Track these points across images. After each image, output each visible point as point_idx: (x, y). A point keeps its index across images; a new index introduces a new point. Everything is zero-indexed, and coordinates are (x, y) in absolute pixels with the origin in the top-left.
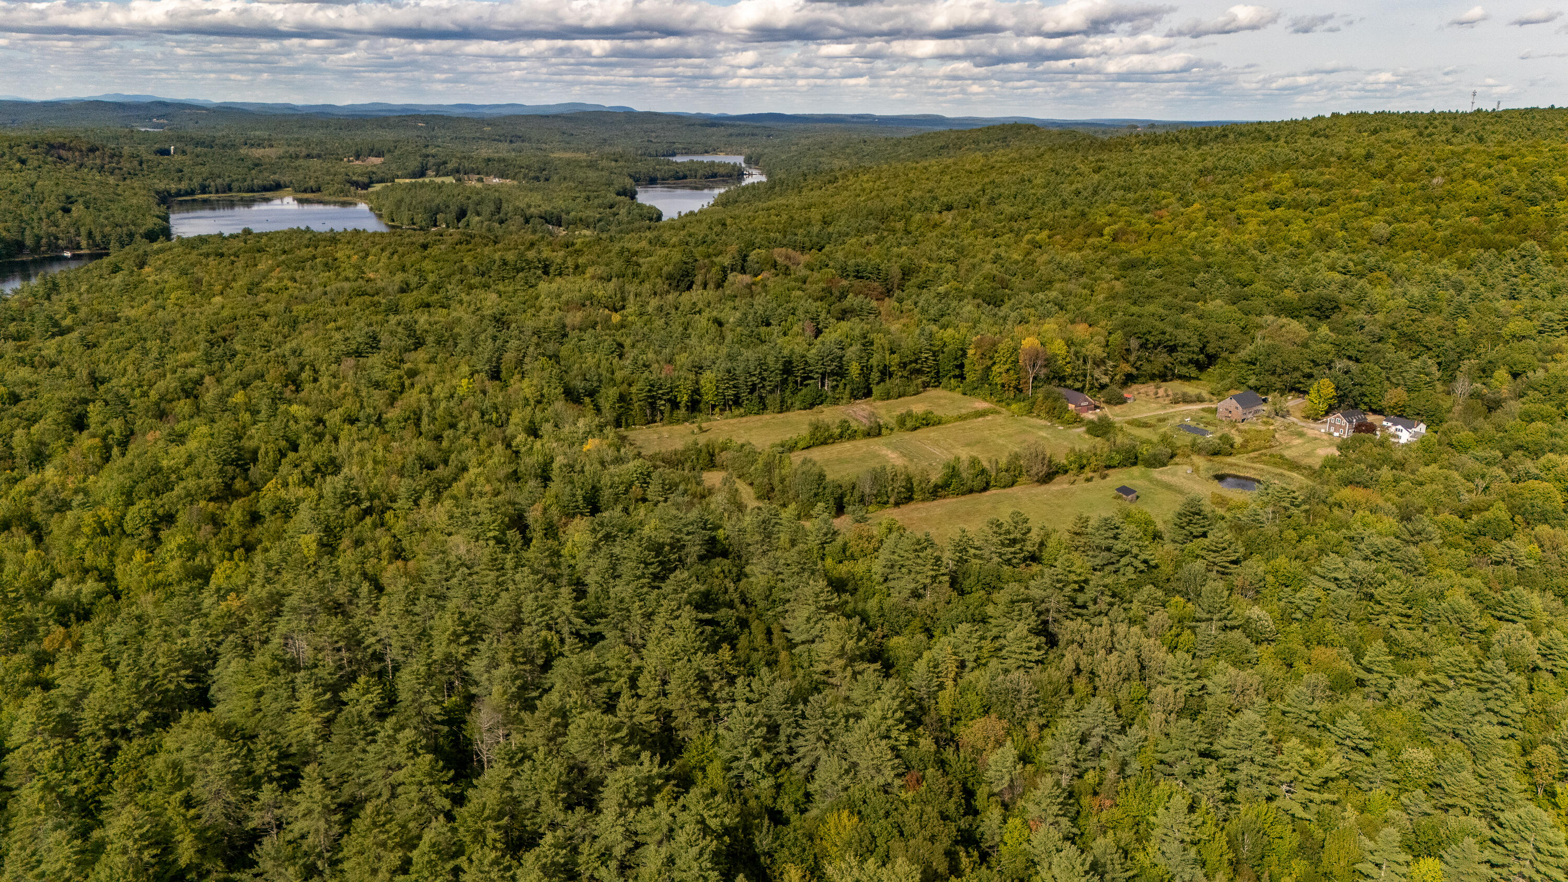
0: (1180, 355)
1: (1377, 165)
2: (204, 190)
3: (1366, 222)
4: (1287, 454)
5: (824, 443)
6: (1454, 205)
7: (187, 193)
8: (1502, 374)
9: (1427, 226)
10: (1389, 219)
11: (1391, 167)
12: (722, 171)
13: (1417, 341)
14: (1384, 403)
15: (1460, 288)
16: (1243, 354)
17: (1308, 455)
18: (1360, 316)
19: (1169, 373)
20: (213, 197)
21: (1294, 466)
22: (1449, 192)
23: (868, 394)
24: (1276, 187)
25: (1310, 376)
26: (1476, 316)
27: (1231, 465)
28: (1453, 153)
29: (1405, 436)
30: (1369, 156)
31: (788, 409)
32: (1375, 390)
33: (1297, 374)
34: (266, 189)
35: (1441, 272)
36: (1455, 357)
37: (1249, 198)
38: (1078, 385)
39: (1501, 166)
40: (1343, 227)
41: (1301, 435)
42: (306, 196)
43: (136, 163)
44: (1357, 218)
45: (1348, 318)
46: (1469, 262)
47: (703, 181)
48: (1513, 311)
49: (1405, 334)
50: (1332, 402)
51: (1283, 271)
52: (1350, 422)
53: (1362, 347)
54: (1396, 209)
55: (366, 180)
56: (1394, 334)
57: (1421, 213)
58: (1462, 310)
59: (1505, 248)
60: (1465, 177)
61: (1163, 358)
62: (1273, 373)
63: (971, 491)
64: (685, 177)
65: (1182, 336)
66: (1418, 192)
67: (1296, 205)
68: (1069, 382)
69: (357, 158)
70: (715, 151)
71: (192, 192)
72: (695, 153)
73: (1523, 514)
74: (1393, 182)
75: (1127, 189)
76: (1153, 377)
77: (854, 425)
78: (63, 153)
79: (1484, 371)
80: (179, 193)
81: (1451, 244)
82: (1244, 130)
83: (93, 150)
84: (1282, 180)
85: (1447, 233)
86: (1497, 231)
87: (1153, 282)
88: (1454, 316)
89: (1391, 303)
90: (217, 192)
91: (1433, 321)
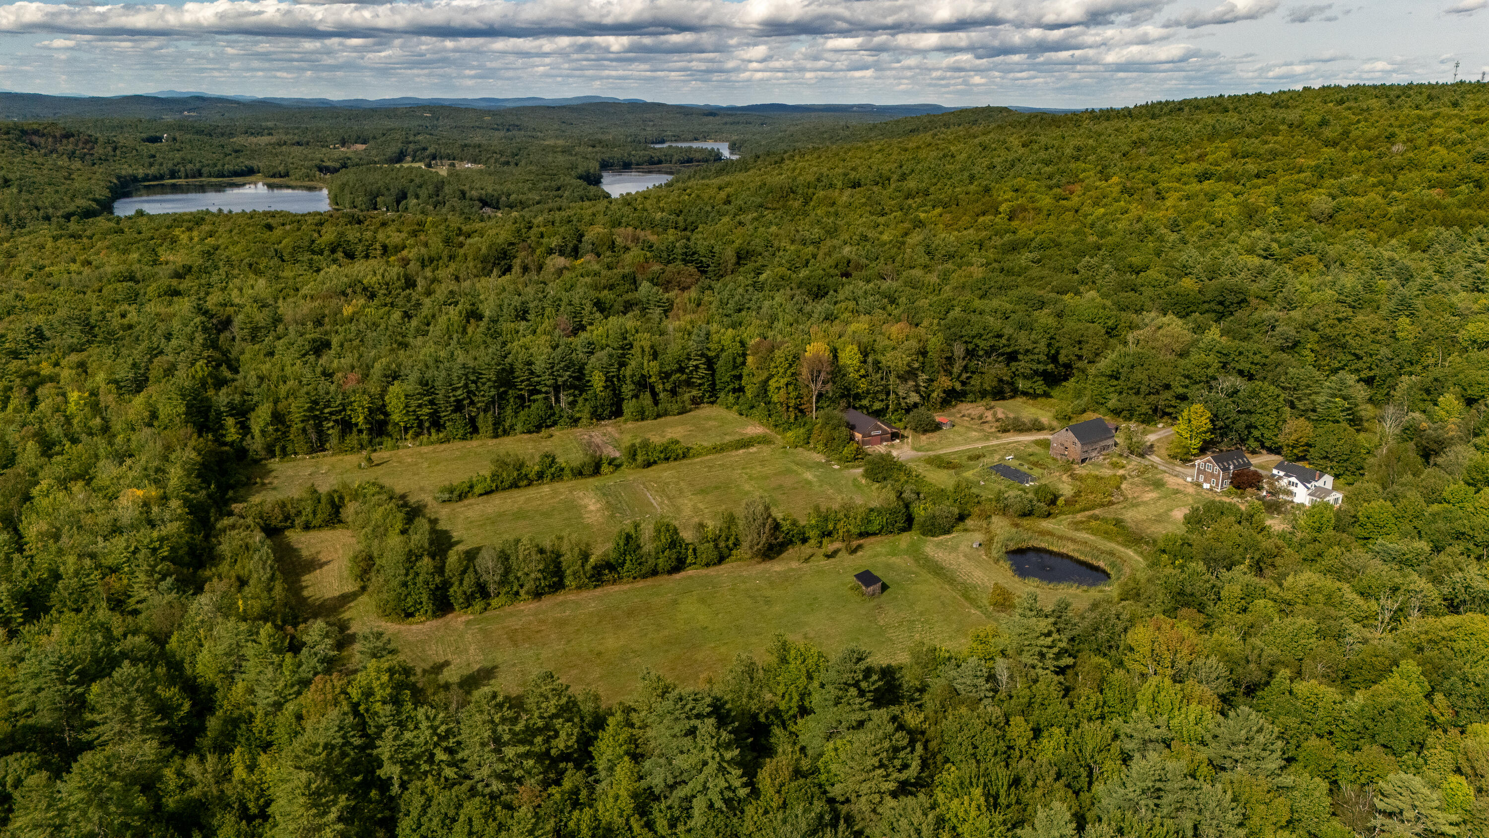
0: (1023, 365)
1: (1328, 133)
2: (173, 174)
3: (1305, 196)
4: (1130, 516)
5: (515, 485)
6: (1414, 175)
7: (155, 178)
8: (1449, 400)
9: (1379, 199)
10: (1334, 191)
11: (1346, 133)
12: (698, 156)
13: (1344, 346)
14: (1281, 439)
15: (1406, 276)
16: (1104, 364)
17: (1159, 519)
18: (1269, 313)
19: (1007, 389)
20: (181, 181)
21: (1135, 539)
22: (1410, 160)
23: (618, 413)
24: (1211, 158)
25: (1183, 398)
26: (1424, 313)
27: (1043, 533)
28: (1420, 118)
29: (1302, 495)
30: (1324, 123)
31: (506, 433)
32: (1271, 420)
33: (1168, 395)
34: (236, 174)
35: (1387, 254)
36: (1393, 370)
37: (1176, 170)
38: (877, 406)
39: (1475, 131)
40: (1278, 201)
41: (1158, 484)
42: (277, 180)
43: (110, 149)
44: (1297, 191)
45: (1256, 316)
46: (1425, 243)
47: (678, 166)
48: (1475, 307)
49: (1328, 339)
50: (1208, 437)
51: (1189, 254)
52: (1225, 469)
53: (1257, 358)
54: (1344, 180)
55: (337, 165)
56: (1313, 336)
57: (1374, 185)
58: (1406, 307)
59: (1472, 226)
60: (1431, 144)
61: (995, 370)
62: (1138, 393)
63: (654, 573)
64: (660, 162)
65: (1023, 340)
66: (1374, 161)
67: (1230, 177)
68: (865, 402)
69: (343, 145)
70: (705, 139)
71: (162, 177)
72: (685, 140)
73: (1448, 695)
74: (1346, 150)
75: (1048, 163)
76: (983, 394)
77: (561, 461)
78: (36, 139)
79: (1428, 392)
80: (146, 178)
81: (1406, 221)
82: (1202, 104)
83: (68, 136)
84: (1219, 151)
85: (1402, 207)
86: (1465, 205)
87: (1026, 268)
88: (1395, 314)
89: (1314, 296)
90: (187, 177)
91: (1364, 319)
